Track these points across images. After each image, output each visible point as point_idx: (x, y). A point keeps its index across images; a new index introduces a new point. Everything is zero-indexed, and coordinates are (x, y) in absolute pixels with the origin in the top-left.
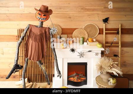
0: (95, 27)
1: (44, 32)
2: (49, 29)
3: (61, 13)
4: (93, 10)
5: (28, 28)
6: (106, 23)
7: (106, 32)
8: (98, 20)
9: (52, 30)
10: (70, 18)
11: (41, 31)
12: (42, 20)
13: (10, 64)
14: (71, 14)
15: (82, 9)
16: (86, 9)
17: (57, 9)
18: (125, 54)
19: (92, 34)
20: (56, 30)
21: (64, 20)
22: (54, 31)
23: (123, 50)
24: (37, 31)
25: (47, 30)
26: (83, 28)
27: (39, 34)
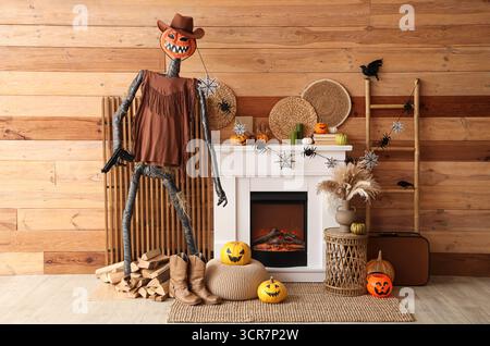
0: (339, 92)
1: (182, 89)
2: (197, 81)
3: (232, 46)
4: (332, 36)
5: (141, 81)
6: (374, 79)
7: (372, 106)
8: (348, 68)
9: (203, 85)
10: (262, 62)
11: (174, 86)
12: (177, 51)
13: (76, 216)
14: (263, 51)
15: (298, 33)
16: (311, 33)
17: (221, 32)
18: (441, 184)
19: (330, 114)
20: (214, 84)
21: (242, 70)
22: (208, 86)
23: (431, 170)
24: (163, 88)
25: (190, 86)
26: (302, 96)
27: (169, 93)
